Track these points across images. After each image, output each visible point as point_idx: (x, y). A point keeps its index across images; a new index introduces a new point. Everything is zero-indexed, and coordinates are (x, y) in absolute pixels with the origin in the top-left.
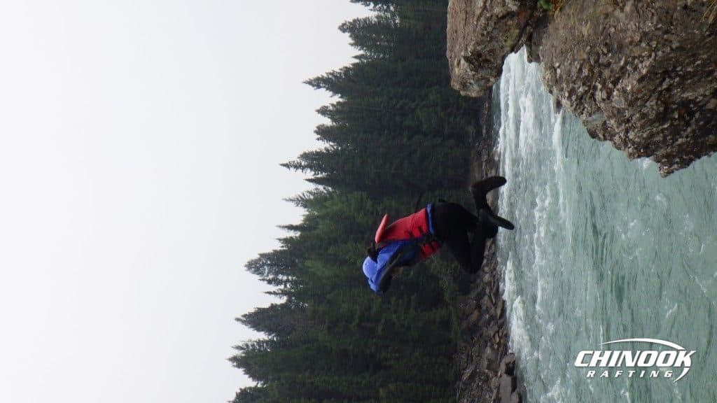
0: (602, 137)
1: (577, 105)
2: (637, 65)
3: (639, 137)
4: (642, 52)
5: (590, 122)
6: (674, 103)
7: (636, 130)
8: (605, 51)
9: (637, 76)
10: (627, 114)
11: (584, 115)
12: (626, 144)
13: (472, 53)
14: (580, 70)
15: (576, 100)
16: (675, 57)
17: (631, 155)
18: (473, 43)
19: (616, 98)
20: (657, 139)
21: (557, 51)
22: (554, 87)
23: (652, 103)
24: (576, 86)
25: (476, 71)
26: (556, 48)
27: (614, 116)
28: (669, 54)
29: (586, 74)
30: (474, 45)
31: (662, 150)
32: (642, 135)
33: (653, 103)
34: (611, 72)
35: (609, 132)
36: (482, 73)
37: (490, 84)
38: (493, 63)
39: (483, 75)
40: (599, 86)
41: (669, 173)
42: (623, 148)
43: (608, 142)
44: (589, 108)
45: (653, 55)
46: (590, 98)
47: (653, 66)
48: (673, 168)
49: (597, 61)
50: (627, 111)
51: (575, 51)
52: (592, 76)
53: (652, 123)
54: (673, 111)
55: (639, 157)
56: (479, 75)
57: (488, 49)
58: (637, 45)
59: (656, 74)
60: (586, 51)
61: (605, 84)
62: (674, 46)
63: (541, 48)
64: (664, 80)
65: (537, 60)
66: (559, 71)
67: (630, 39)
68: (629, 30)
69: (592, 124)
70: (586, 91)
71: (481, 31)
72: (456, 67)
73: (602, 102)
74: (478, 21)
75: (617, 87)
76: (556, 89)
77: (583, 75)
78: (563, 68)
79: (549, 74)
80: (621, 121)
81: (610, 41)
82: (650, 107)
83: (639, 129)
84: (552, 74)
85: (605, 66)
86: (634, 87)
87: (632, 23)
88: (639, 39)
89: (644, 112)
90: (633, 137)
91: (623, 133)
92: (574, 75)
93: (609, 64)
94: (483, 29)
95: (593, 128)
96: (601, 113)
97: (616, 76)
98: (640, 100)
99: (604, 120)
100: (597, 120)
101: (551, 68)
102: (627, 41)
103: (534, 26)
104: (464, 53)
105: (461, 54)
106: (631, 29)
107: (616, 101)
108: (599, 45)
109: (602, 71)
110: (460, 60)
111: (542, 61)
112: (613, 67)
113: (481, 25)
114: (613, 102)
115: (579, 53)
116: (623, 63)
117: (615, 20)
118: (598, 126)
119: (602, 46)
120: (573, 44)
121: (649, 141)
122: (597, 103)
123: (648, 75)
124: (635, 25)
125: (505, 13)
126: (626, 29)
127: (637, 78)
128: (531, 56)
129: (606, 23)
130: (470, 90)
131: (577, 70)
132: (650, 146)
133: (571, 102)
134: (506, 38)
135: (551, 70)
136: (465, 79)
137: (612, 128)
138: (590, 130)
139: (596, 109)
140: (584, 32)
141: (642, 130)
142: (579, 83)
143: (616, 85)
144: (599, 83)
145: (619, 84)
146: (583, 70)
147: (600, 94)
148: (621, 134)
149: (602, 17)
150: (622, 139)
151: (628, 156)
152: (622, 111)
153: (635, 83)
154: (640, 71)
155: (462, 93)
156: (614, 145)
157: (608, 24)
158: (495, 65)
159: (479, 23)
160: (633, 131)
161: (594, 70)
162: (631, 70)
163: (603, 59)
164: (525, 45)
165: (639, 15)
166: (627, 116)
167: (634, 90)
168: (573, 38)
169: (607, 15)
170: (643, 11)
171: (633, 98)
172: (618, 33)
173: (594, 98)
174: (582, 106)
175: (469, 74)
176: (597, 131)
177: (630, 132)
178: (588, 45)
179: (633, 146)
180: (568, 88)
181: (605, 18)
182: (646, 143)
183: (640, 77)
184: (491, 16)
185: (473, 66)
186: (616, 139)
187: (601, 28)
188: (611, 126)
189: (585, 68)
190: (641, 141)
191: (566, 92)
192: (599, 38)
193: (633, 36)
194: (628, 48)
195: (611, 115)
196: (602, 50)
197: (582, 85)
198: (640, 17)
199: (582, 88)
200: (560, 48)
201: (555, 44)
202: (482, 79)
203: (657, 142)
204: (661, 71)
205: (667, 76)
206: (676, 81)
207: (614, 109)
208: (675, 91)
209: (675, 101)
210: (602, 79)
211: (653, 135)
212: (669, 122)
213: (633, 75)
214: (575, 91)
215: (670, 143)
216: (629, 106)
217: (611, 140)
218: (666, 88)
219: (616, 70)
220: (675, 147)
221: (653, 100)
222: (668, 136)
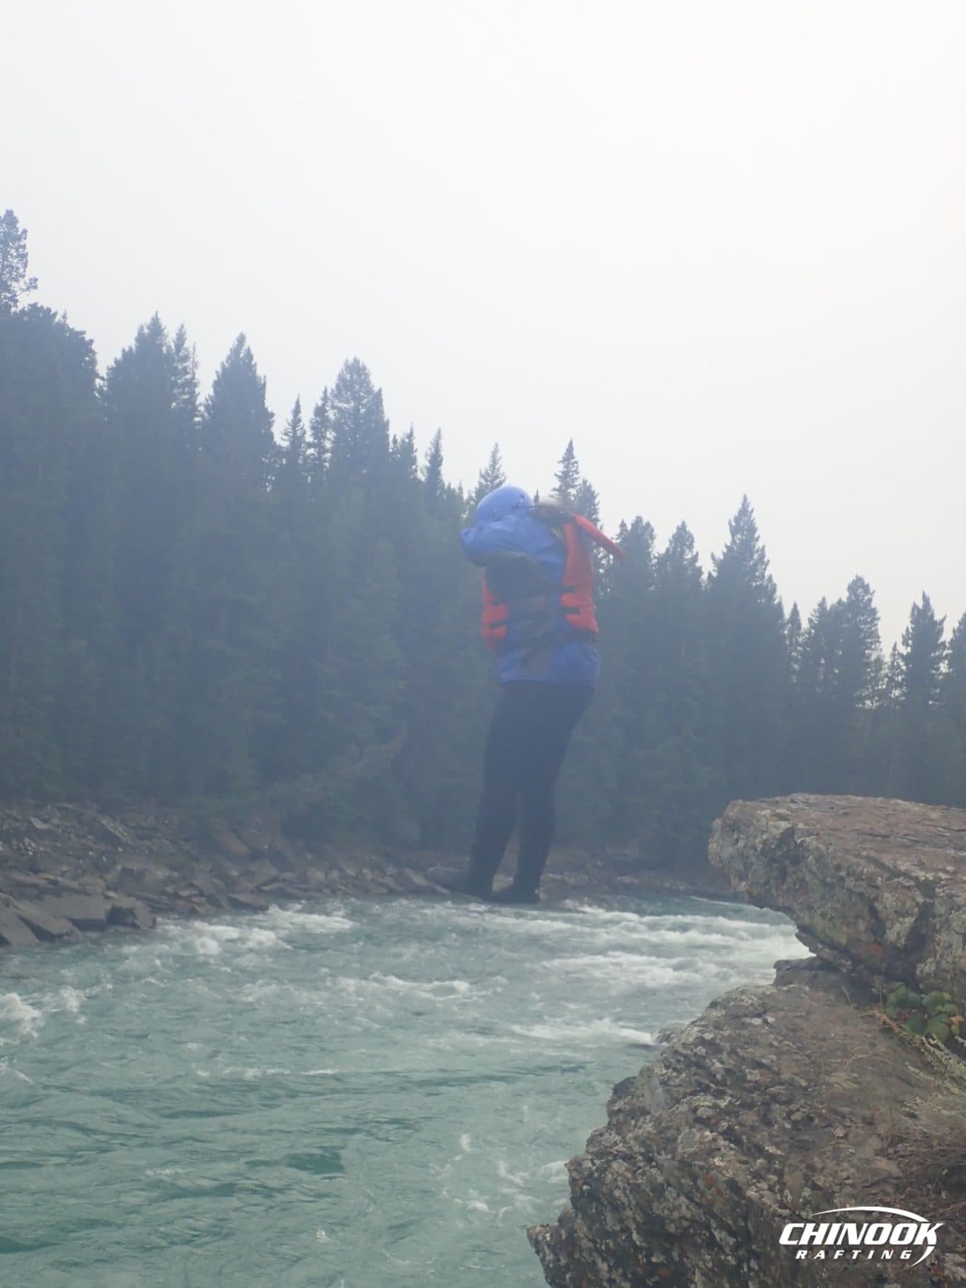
0: (616, 1108)
1: (686, 1056)
2: (765, 1180)
3: (615, 1180)
4: (790, 1190)
5: (648, 1082)
6: (683, 1254)
7: (629, 1176)
8: (796, 1116)
9: (742, 1179)
10: (663, 1158)
11: (664, 1071)
12: (599, 1155)
13: (801, 844)
14: (759, 1065)
15: (695, 1054)
16: (778, 1258)
17: (575, 1165)
18: (822, 847)
19: (698, 1135)
20: (608, 1220)
21: (798, 1021)
22: (723, 1012)
23: (684, 1207)
24: (724, 1056)
25: (763, 853)
26: (807, 1019)
27: (660, 1132)
29: (749, 1077)
30: (818, 849)
31: (585, 1229)
32: (617, 1187)
33: (685, 1211)
34: (753, 1128)
35: (625, 1122)
36: (758, 865)
37: (734, 881)
38: (777, 889)
39: (754, 867)
40: (723, 1104)
41: (536, 1243)
42: (595, 1150)
43: (607, 1120)
44: (678, 1081)
45: (786, 1212)
46: (700, 1084)
47: (762, 1211)
48: (547, 1251)
49: (775, 1098)
50: (669, 1156)
51: (798, 1057)
52: (745, 1089)
53: (644, 1208)
54: (667, 1252)
55: (573, 1182)
56: (753, 859)
57: (808, 877)
58: (806, 1177)
59: (745, 1218)
60: (797, 1078)
61: (728, 1114)
63: (807, 989)
64: (732, 1234)
65: (780, 981)
66: (757, 1021)
67: (819, 1165)
68: (838, 1164)
69: (645, 1087)
70: (715, 1076)
71: (847, 865)
72: (774, 811)
73: (690, 1108)
74: (868, 858)
75: (721, 1137)
76: (719, 1015)
77: (747, 1071)
78: (763, 1031)
79: (750, 1002)
80: (650, 1146)
81: (816, 1126)
82: (676, 1204)
83: (631, 1181)
84: (751, 1008)
85: (765, 1116)
86: (721, 1172)
87: (853, 1170)
88: (819, 1183)
89: (667, 1193)
90: (614, 1169)
91: (624, 1149)
92: (747, 1053)
93: (769, 1124)
94: (851, 870)
95: (637, 1089)
96: (668, 1104)
97: (744, 1137)
98: (692, 1183)
99: (652, 1111)
100: (653, 1097)
101: (763, 1007)
102: (816, 1159)
103: (853, 975)
104: (801, 829)
105: (801, 822)
106: (839, 1170)
107: (692, 1136)
108: (809, 1105)
109: (756, 1109)
110: (788, 820)
111: (779, 990)
112: (763, 1131)
113: (858, 865)
114: (690, 1128)
115: (793, 1064)
116: (771, 1151)
117: (859, 1138)
118: (641, 1099)
119: (804, 1110)
120: (812, 1053)
121: (605, 1203)
122: (688, 1098)
123: (743, 1201)
124: (848, 1178)
125: (883, 915)
126: (841, 1159)
127: (737, 1179)
128: (788, 967)
129: (854, 1119)
130: (724, 839)
131: (757, 1059)
132: (594, 1205)
133: (690, 1045)
134: (829, 916)
135: (759, 1006)
136: (747, 829)
137: (635, 1126)
138: (632, 1083)
139: (675, 1095)
140: (837, 1076)
141: (628, 1187)
142: (731, 1062)
143: (726, 1136)
144: (730, 1102)
145: (727, 1143)
146: (756, 1072)
147: (707, 1103)
148: (621, 1145)
149: (867, 1113)
150: (611, 1147)
151: (576, 1158)
152: (669, 1147)
153: (727, 1175)
154: (752, 1185)
155: (718, 822)
156: (598, 1133)
157: (853, 1125)
158: (774, 892)
159: (862, 862)
160: (627, 1170)
161: (757, 1092)
162: (755, 1167)
163: (779, 1111)
164: (814, 955)
165: (868, 1187)
166: (659, 1157)
167: (714, 1172)
168: (824, 1053)
169: (870, 1122)
170: (874, 1194)
171: (697, 1169)
172: (833, 1143)
173: (700, 1091)
174: (682, 1066)
175: (756, 837)
176: (630, 1097)
177: (626, 1165)
178: (809, 1083)
179: (596, 1170)
180: (721, 1039)
181: (864, 1119)
182: (601, 1196)
183: (740, 1184)
184: (877, 887)
185: (773, 847)
186: (611, 1135)
187: (845, 1110)
188: (639, 1124)
189: (762, 1075)
190: (607, 1185)
191: (712, 1036)
192: (824, 1105)
193: (825, 1172)
194: (800, 1161)
195: (663, 1125)
196: (798, 1110)
197: (727, 1067)
198: (864, 1187)
199: (720, 1068)
200: (803, 1027)
201: (813, 1017)
202: (745, 865)
203: (603, 1218)
204: (750, 1227)
205: (740, 1240)
206: (729, 1258)
207: (676, 1131)
208: (707, 1257)
209: (688, 1258)
210: (738, 1109)
211: (619, 1211)
212: (643, 1244)
213: (744, 1171)
214: (714, 1054)
215: (598, 1246)
216: (679, 1161)
217: (609, 1126)
218: (715, 1238)
219: (756, 1137)
220: (591, 1256)
221: (691, 1211)
222: (614, 1241)
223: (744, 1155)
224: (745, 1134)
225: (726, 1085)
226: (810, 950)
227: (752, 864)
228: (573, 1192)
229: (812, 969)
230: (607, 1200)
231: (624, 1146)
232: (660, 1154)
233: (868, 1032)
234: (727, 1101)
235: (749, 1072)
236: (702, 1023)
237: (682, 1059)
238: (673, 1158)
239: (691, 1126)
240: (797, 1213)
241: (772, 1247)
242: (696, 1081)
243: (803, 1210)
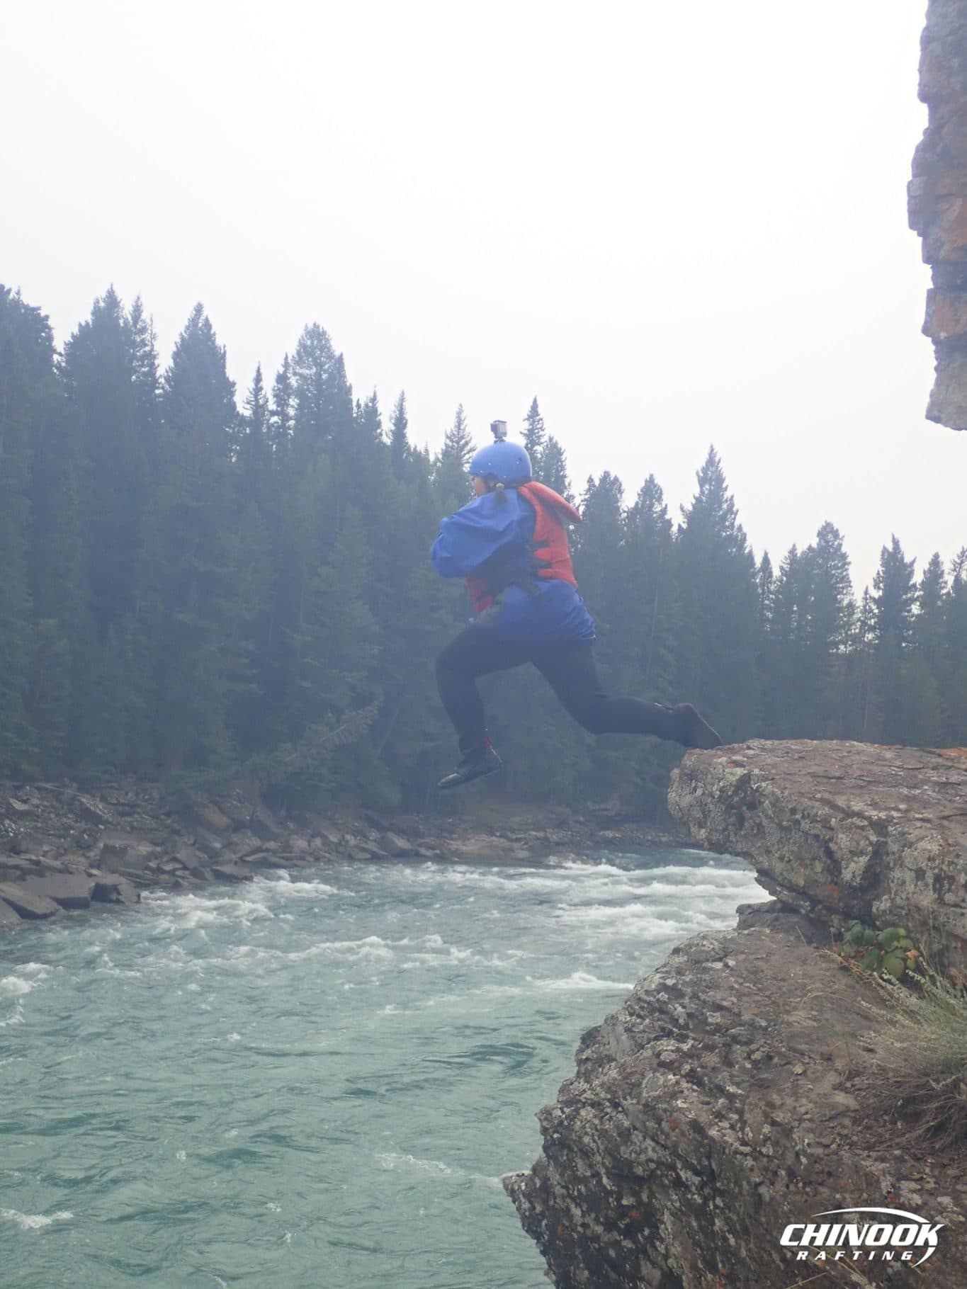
0: (584, 1057)
1: (649, 1003)
2: (727, 1119)
3: (584, 1127)
4: (749, 1127)
5: (613, 1030)
6: (652, 1195)
7: (597, 1122)
8: (756, 1056)
9: (704, 1118)
10: (629, 1103)
11: (628, 1019)
12: (568, 1103)
13: (757, 790)
14: (719, 1008)
15: (658, 1000)
16: (742, 1194)
17: (546, 1114)
18: (778, 791)
19: (661, 1082)
20: (579, 1166)
21: (760, 963)
22: (686, 958)
23: (650, 1149)
24: (686, 1001)
25: (720, 800)
26: (767, 961)
27: (625, 1078)
29: (710, 1020)
30: (773, 793)
31: (558, 1177)
32: (586, 1133)
33: (651, 1154)
34: (714, 1068)
35: (593, 1070)
36: (716, 812)
37: (694, 830)
38: (736, 834)
39: (712, 815)
40: (685, 1047)
41: (512, 1193)
42: (565, 1098)
43: (577, 1068)
44: (641, 1027)
46: (663, 1029)
47: (724, 1149)
48: (523, 1200)
49: (735, 1039)
50: (634, 1101)
51: (759, 998)
52: (707, 1031)
53: (612, 1152)
54: (636, 1194)
55: (544, 1131)
56: (711, 806)
57: (765, 822)
58: (766, 1115)
59: (709, 1158)
61: (691, 1057)
62: (763, 1190)
63: (768, 931)
64: (697, 1173)
65: (743, 925)
66: (719, 965)
67: (778, 1102)
68: (796, 1100)
69: (611, 1035)
70: (677, 1020)
71: (802, 808)
72: (730, 758)
73: (654, 1052)
74: (822, 800)
75: (684, 1080)
76: (681, 961)
77: (708, 1014)
78: (724, 975)
79: (712, 946)
80: (616, 1092)
81: (776, 1064)
82: (643, 1146)
83: (599, 1127)
84: (713, 953)
85: (726, 1057)
86: (684, 1114)
87: (811, 1105)
88: (778, 1119)
89: (633, 1136)
90: (583, 1117)
91: (593, 1097)
92: (709, 996)
93: (730, 1064)
94: (806, 813)
95: (603, 1037)
96: (633, 1050)
97: (706, 1078)
98: (657, 1126)
99: (618, 1058)
100: (619, 1044)
101: (724, 951)
102: (775, 1096)
103: (811, 915)
104: (756, 775)
105: (757, 767)
106: (798, 1105)
107: (656, 1080)
108: (769, 1044)
109: (717, 1051)
110: (744, 766)
111: (740, 934)
112: (724, 1071)
113: (813, 807)
114: (653, 1073)
115: (754, 1005)
116: (731, 1090)
117: (818, 1074)
118: (607, 1047)
119: (765, 1049)
120: (772, 993)
121: (576, 1149)
122: (652, 1043)
123: (706, 1141)
124: (807, 1113)
125: (838, 855)
126: (799, 1095)
127: (701, 1119)
128: (750, 911)
129: (812, 1056)
130: (682, 788)
131: (718, 1002)
132: (565, 1152)
133: (655, 990)
134: (786, 859)
135: (720, 950)
136: (704, 777)
137: (602, 1073)
138: (599, 1031)
139: (639, 1041)
140: (796, 1015)
141: (597, 1133)
142: (692, 1005)
143: (688, 1079)
144: (692, 1046)
145: (690, 1085)
146: (718, 1014)
147: (668, 1048)
148: (590, 1092)
149: (824, 1049)
150: (580, 1096)
151: (546, 1107)
152: (634, 1093)
153: (690, 1116)
154: (714, 1125)
155: (675, 773)
156: (569, 1082)
157: (812, 1061)
158: (732, 838)
159: (817, 804)
160: (595, 1116)
161: (718, 1034)
162: (716, 1107)
163: (739, 1051)
164: (774, 898)
165: (826, 1121)
166: (625, 1102)
167: (675, 1114)
168: (784, 993)
169: (828, 1058)
170: (833, 1128)
171: (661, 1112)
172: (792, 1080)
173: (663, 1036)
174: (646, 1013)
175: (713, 785)
176: (596, 1045)
177: (593, 1111)
178: (769, 1024)
179: (566, 1118)
180: (682, 984)
181: (822, 1054)
182: (572, 1143)
183: (702, 1125)
184: (832, 829)
185: (730, 793)
186: (579, 1083)
187: (804, 1047)
188: (605, 1071)
189: (723, 1016)
190: (576, 1132)
191: (674, 981)
192: (784, 1044)
193: (784, 1108)
194: (760, 1099)
195: (628, 1070)
196: (758, 1050)
197: (689, 1011)
198: (822, 1121)
199: (682, 1013)
200: (764, 968)
201: (773, 958)
202: (703, 812)
203: (574, 1164)
204: (714, 1166)
205: (705, 1179)
206: (696, 1196)
207: (640, 1076)
208: (675, 1197)
209: (656, 1198)
210: (701, 1052)
211: (588, 1157)
212: (613, 1188)
213: (706, 1111)
214: (676, 999)
215: (571, 1192)
216: (644, 1105)
217: (578, 1074)
218: (681, 1178)
219: (717, 1078)
220: (564, 1201)
221: (656, 1152)
222: (586, 1186)
223: (707, 1096)
224: (706, 1076)
225: (688, 1029)
226: (771, 894)
227: (710, 811)
228: (545, 1140)
229: (774, 912)
230: (577, 1147)
231: (591, 1094)
232: (626, 1100)
233: (828, 970)
234: (690, 1044)
235: (710, 1015)
236: (665, 969)
237: (646, 1005)
238: (638, 1103)
239: (655, 1071)
240: (758, 1149)
241: (736, 1183)
242: (660, 1026)
243: (764, 1146)
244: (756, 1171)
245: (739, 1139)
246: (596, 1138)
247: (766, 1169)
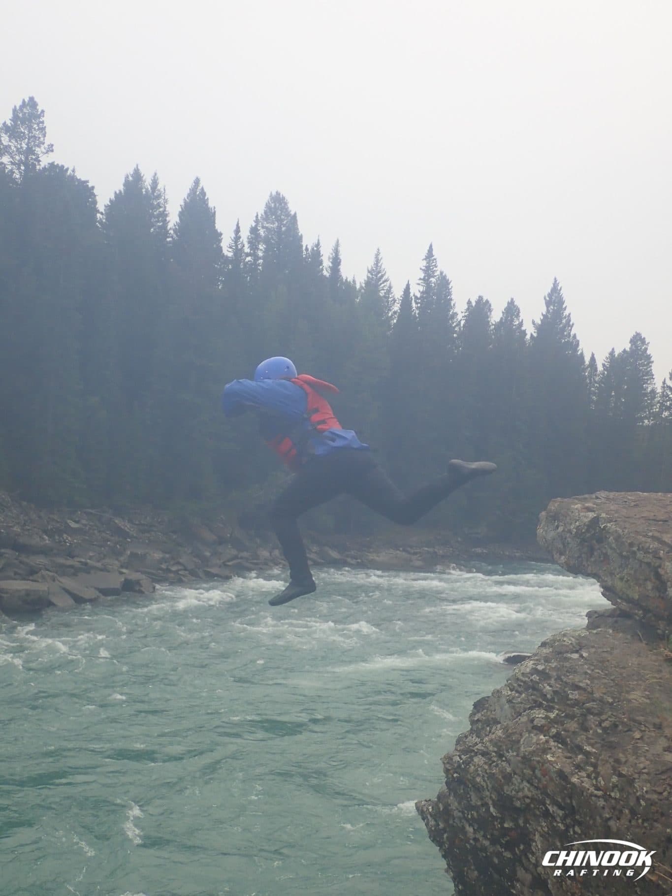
0: (476, 719)
1: (525, 682)
2: (585, 770)
3: (477, 770)
4: (602, 776)
5: (498, 701)
6: (526, 821)
7: (486, 767)
8: (606, 724)
9: (567, 770)
10: (511, 754)
11: (510, 693)
12: (465, 752)
13: (604, 529)
15: (532, 680)
16: (595, 825)
17: (448, 759)
18: (619, 530)
19: (534, 741)
20: (472, 797)
21: (605, 655)
22: (551, 650)
23: (526, 789)
24: (552, 681)
25: (577, 535)
26: (611, 654)
27: (508, 736)
28: (601, 817)
29: (570, 696)
30: (616, 531)
31: (456, 804)
32: (478, 775)
33: (527, 793)
34: (574, 732)
35: (483, 728)
36: (573, 544)
37: (556, 556)
38: (587, 560)
39: (570, 546)
40: (552, 716)
41: (422, 813)
42: (462, 748)
43: (470, 727)
44: (519, 700)
45: (600, 793)
46: (535, 702)
47: (583, 792)
48: (430, 819)
49: (589, 711)
50: (515, 754)
51: (606, 681)
52: (568, 705)
53: (498, 790)
54: (515, 820)
55: (447, 771)
56: (569, 540)
57: (610, 552)
58: (614, 769)
59: (571, 798)
60: (605, 697)
61: (557, 723)
62: (612, 823)
63: (611, 631)
64: (561, 807)
65: (591, 626)
66: (575, 656)
67: (623, 760)
68: (637, 758)
69: (496, 704)
70: (546, 695)
71: (638, 543)
72: (583, 505)
73: (528, 718)
74: (653, 537)
75: (552, 740)
76: (548, 652)
77: (569, 692)
78: (580, 663)
79: (570, 642)
80: (501, 746)
81: (620, 731)
82: (521, 786)
83: (488, 771)
84: (571, 647)
85: (583, 724)
86: (552, 765)
87: (648, 763)
88: (623, 772)
89: (514, 779)
90: (476, 762)
91: (483, 748)
92: (569, 679)
93: (586, 730)
94: (640, 546)
95: (490, 705)
96: (512, 716)
97: (568, 740)
98: (531, 773)
99: (501, 721)
100: (503, 711)
101: (579, 645)
102: (621, 755)
103: (643, 621)
104: (603, 518)
105: (603, 512)
106: (638, 762)
107: (530, 739)
108: (614, 716)
109: (576, 719)
110: (594, 511)
111: (590, 633)
112: (581, 735)
113: (646, 542)
114: (529, 734)
115: (602, 687)
116: (588, 749)
117: (652, 739)
118: (493, 712)
119: (611, 720)
120: (616, 678)
121: (470, 786)
122: (527, 712)
123: (568, 786)
124: (645, 768)
125: (665, 578)
126: (639, 754)
127: (565, 770)
128: (597, 616)
129: (647, 725)
130: (547, 527)
131: (576, 683)
132: (462, 787)
133: (529, 673)
134: (625, 579)
135: (577, 644)
136: (564, 518)
137: (490, 732)
138: (487, 701)
139: (518, 710)
140: (634, 694)
141: (486, 776)
142: (558, 685)
143: (555, 739)
144: (557, 714)
145: (556, 744)
146: (576, 692)
147: (540, 716)
148: (480, 745)
149: (657, 721)
150: (473, 747)
151: (448, 754)
152: (514, 748)
153: (557, 767)
154: (575, 774)
155: (543, 513)
156: (463, 735)
157: (647, 729)
158: (584, 563)
159: (649, 540)
160: (485, 763)
161: (576, 707)
162: (576, 761)
163: (593, 720)
164: (615, 607)
165: (659, 774)
166: (508, 754)
167: (546, 765)
168: (625, 677)
169: (659, 727)
170: (664, 779)
171: (535, 763)
172: (632, 743)
173: (535, 707)
174: (522, 689)
175: (571, 524)
176: (485, 711)
177: (483, 759)
178: (614, 700)
179: (463, 763)
180: (549, 669)
181: (654, 725)
182: (467, 782)
183: (566, 774)
184: (660, 558)
185: (583, 531)
186: (472, 737)
187: (640, 718)
188: (493, 730)
189: (580, 695)
190: (471, 774)
191: (543, 667)
192: (626, 716)
193: (628, 764)
194: (610, 757)
195: (510, 731)
196: (607, 720)
197: (555, 689)
198: (656, 774)
199: (549, 690)
200: (609, 659)
201: (616, 652)
202: (563, 544)
203: (468, 796)
204: (574, 803)
205: (567, 812)
206: (560, 825)
207: (519, 736)
208: (544, 824)
209: (530, 824)
210: (563, 719)
211: (480, 792)
212: (498, 815)
213: (568, 764)
214: (545, 680)
215: (466, 815)
216: (522, 758)
217: (472, 731)
218: (549, 810)
219: (577, 739)
220: (461, 822)
221: (532, 792)
222: (477, 812)
223: (569, 752)
224: (569, 737)
225: (554, 702)
226: (612, 604)
227: (568, 543)
228: (447, 777)
229: (614, 617)
230: (471, 784)
231: (482, 746)
232: (509, 752)
233: (656, 661)
234: (555, 713)
235: (571, 693)
236: (536, 658)
237: (522, 684)
238: (518, 755)
239: (530, 732)
240: (608, 793)
241: (591, 817)
242: (533, 700)
243: (613, 791)
244: (607, 810)
245: (593, 785)
246: (486, 779)
247: (614, 808)
